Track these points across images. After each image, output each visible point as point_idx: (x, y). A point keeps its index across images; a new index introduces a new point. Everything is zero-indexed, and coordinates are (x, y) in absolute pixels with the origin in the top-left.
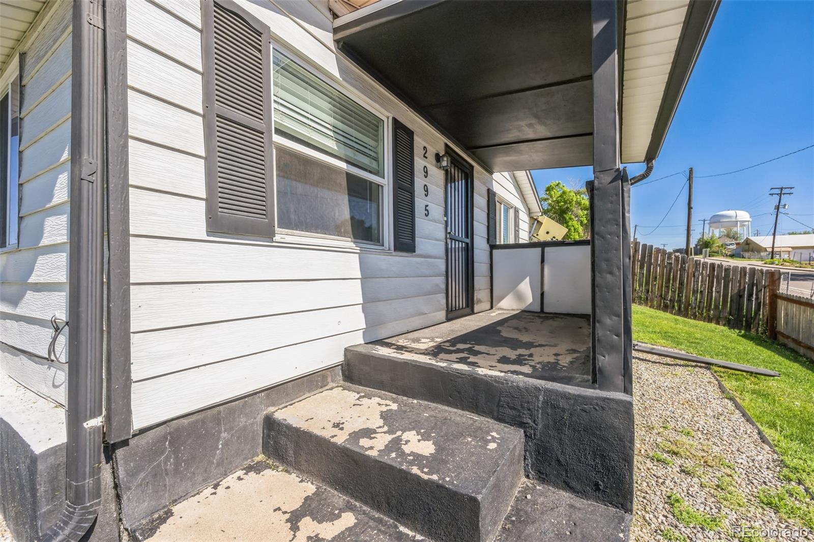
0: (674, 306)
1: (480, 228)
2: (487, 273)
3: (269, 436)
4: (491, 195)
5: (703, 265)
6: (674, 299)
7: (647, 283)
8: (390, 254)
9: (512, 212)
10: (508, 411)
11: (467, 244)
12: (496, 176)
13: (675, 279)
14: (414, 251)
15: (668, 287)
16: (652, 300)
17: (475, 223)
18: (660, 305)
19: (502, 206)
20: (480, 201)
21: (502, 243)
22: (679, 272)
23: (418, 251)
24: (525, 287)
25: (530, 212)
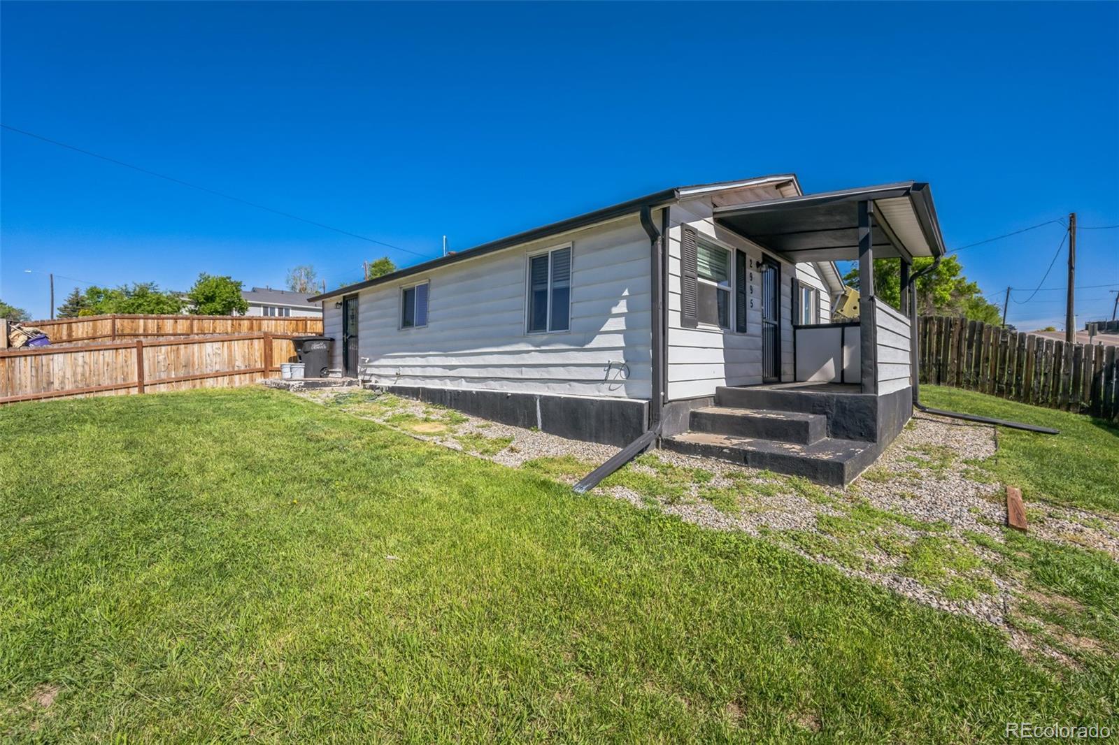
0: (1011, 392)
1: (786, 312)
2: (791, 350)
3: (693, 421)
4: (795, 283)
5: (1047, 343)
6: (1012, 383)
7: (977, 365)
8: (734, 334)
9: (812, 294)
10: (818, 408)
11: (775, 325)
12: (799, 265)
13: (1011, 360)
14: (745, 332)
15: (1003, 369)
16: (983, 384)
17: (782, 308)
18: (994, 389)
19: (804, 290)
20: (786, 289)
21: (804, 324)
22: (1016, 352)
23: (748, 332)
24: (830, 366)
25: (831, 291)
